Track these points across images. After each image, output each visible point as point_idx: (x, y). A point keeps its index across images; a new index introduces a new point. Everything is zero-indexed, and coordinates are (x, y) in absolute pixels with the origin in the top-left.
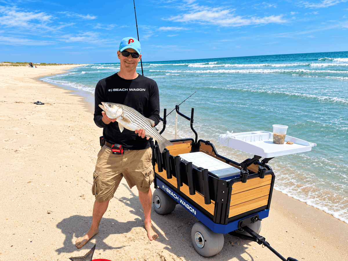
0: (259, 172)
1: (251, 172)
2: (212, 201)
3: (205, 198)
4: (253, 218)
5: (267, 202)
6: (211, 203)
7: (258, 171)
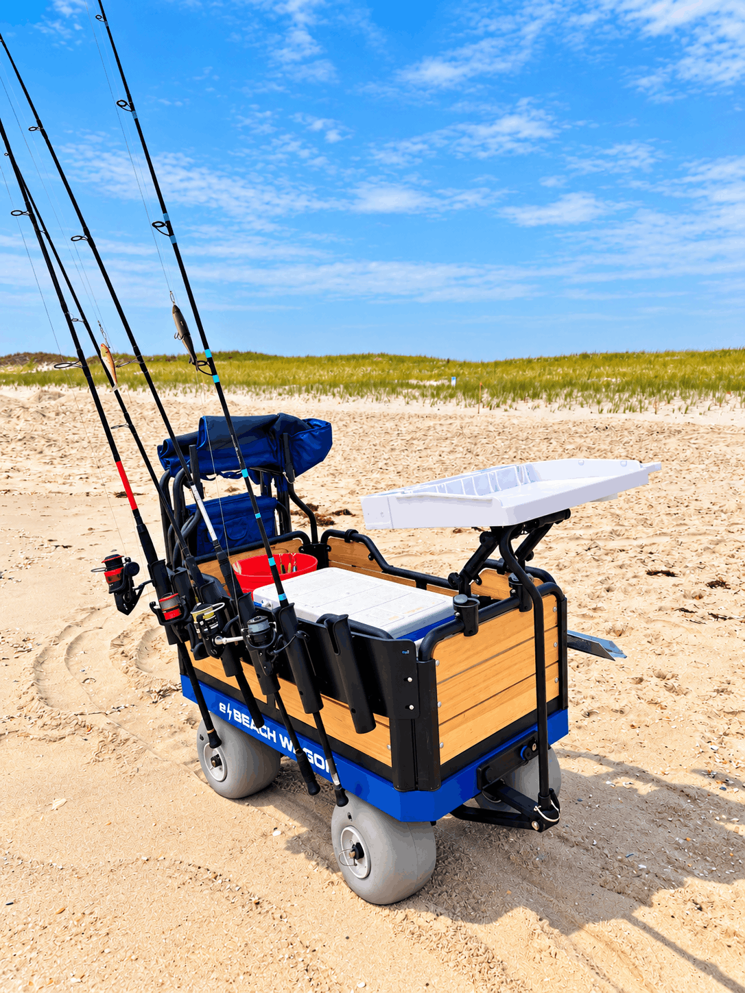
0: (514, 591)
1: (485, 600)
2: (377, 717)
3: (353, 711)
4: (522, 746)
5: (557, 684)
6: (374, 726)
7: (511, 591)
